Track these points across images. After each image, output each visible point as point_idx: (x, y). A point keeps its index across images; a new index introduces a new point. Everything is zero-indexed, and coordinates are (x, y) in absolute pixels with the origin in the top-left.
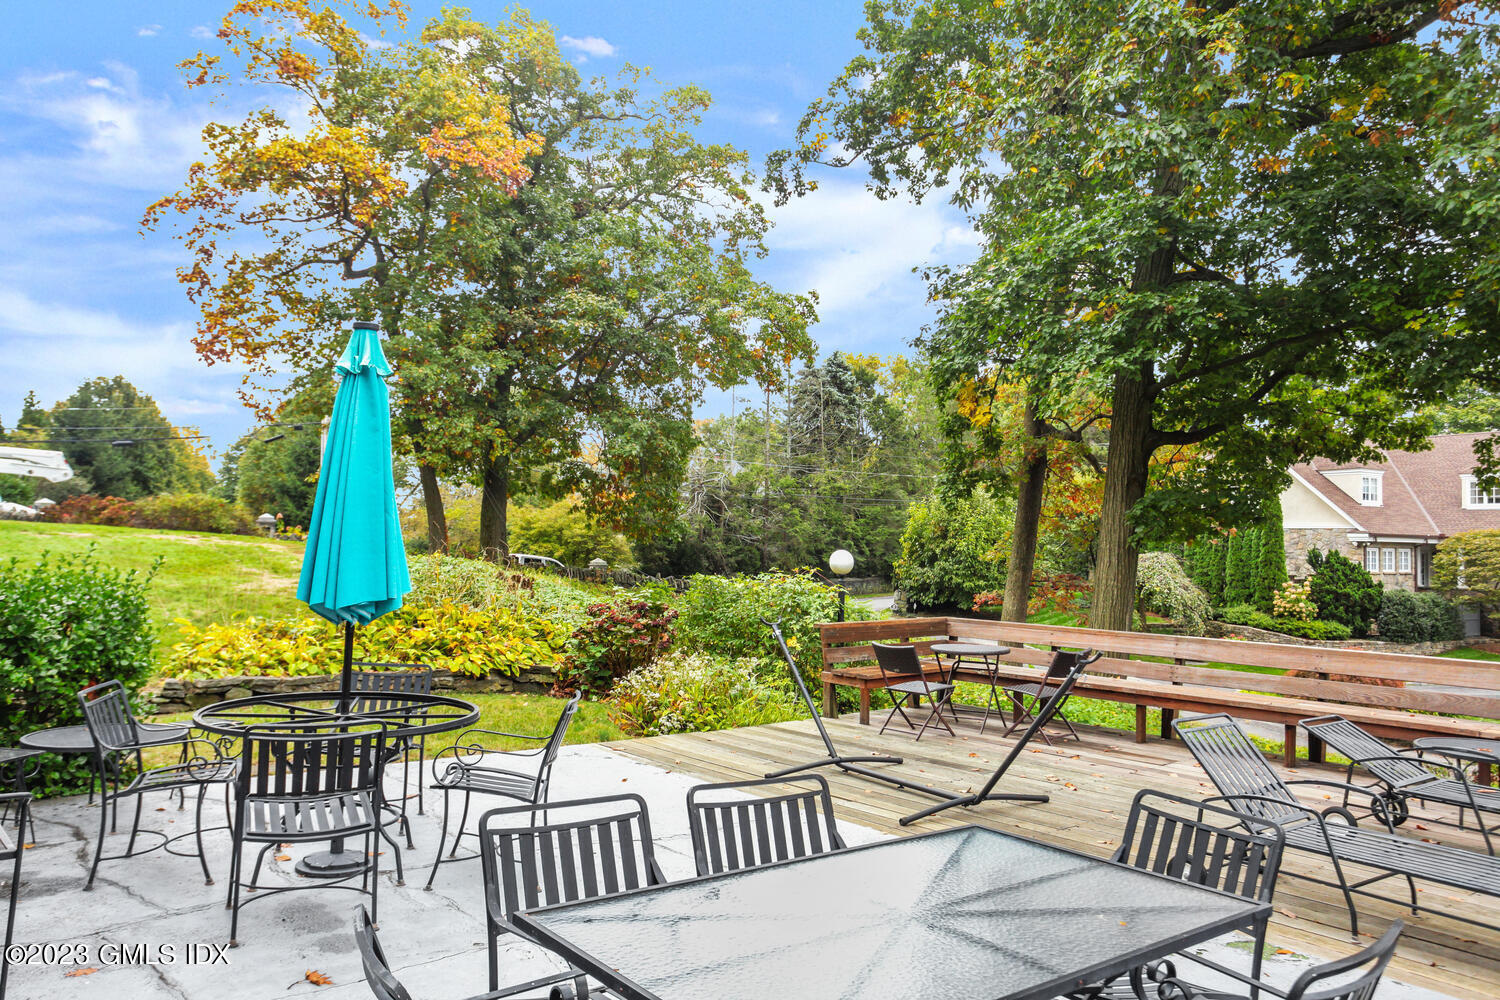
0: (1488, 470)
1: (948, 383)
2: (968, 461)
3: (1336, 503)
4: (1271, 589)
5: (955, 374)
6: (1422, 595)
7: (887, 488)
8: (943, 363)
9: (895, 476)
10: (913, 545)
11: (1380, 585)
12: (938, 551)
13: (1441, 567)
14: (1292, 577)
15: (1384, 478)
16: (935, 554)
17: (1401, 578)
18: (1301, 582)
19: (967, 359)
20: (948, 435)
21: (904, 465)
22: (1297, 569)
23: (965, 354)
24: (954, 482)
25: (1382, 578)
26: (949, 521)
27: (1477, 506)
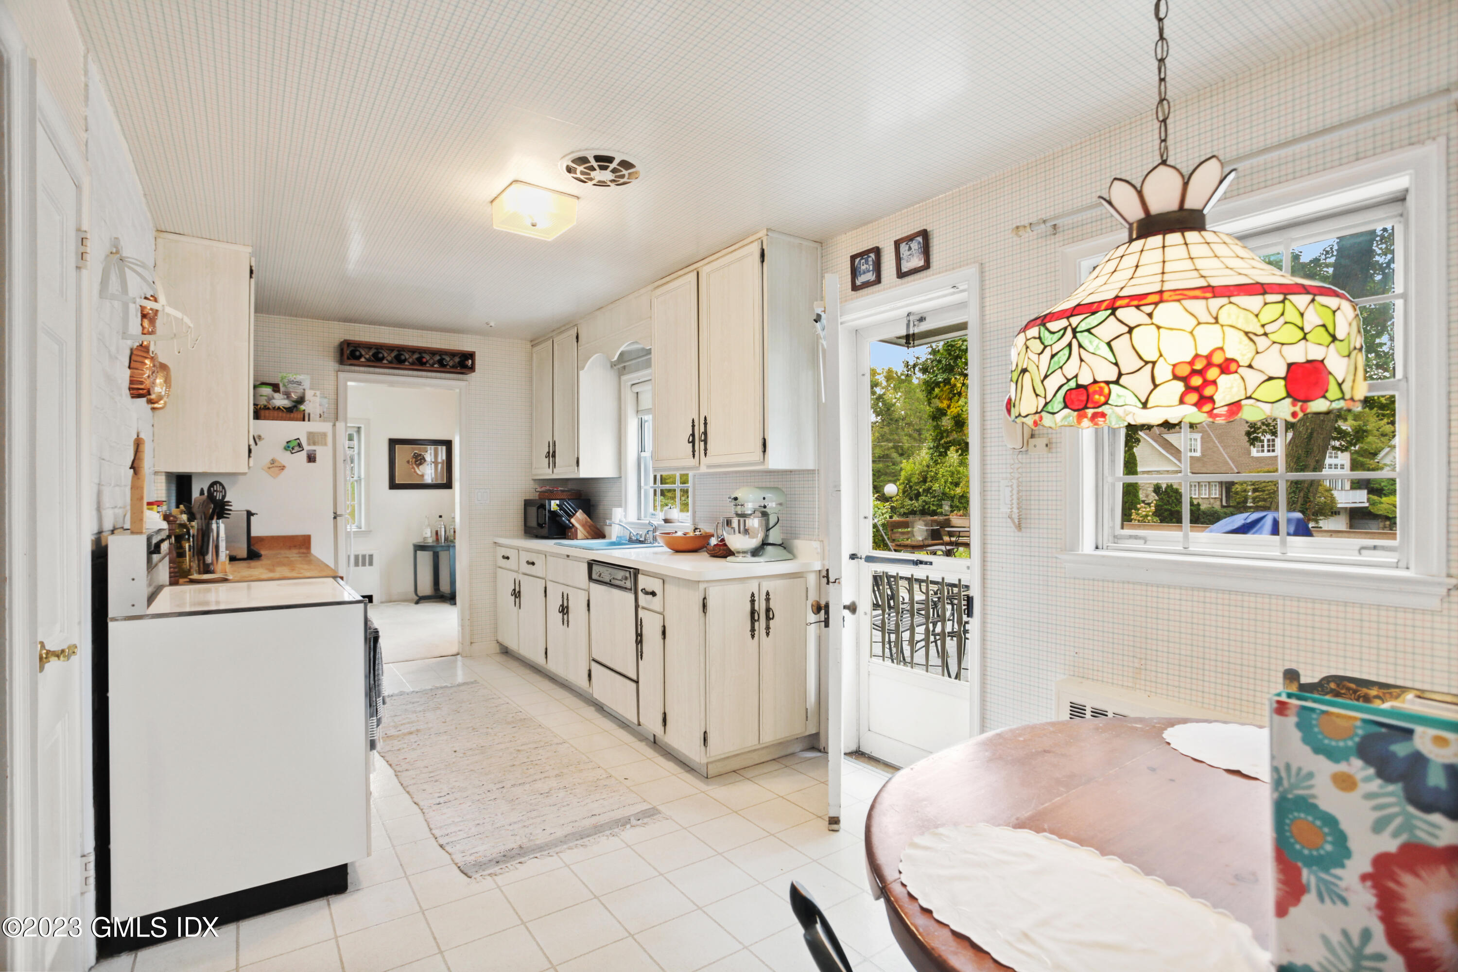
0: (1254, 432)
1: (933, 389)
2: (945, 435)
3: (1171, 454)
4: (1130, 509)
5: (937, 384)
6: (1225, 510)
7: (886, 452)
8: (931, 379)
9: (891, 445)
10: (905, 487)
11: (1198, 505)
12: (921, 490)
13: (1237, 493)
14: (1143, 502)
15: (1202, 438)
16: (919, 492)
17: (1212, 501)
18: (1149, 504)
19: (945, 376)
20: (933, 420)
21: (896, 437)
22: (1147, 496)
23: (943, 372)
24: (937, 447)
25: (1200, 501)
26: (927, 472)
27: (1261, 455)
